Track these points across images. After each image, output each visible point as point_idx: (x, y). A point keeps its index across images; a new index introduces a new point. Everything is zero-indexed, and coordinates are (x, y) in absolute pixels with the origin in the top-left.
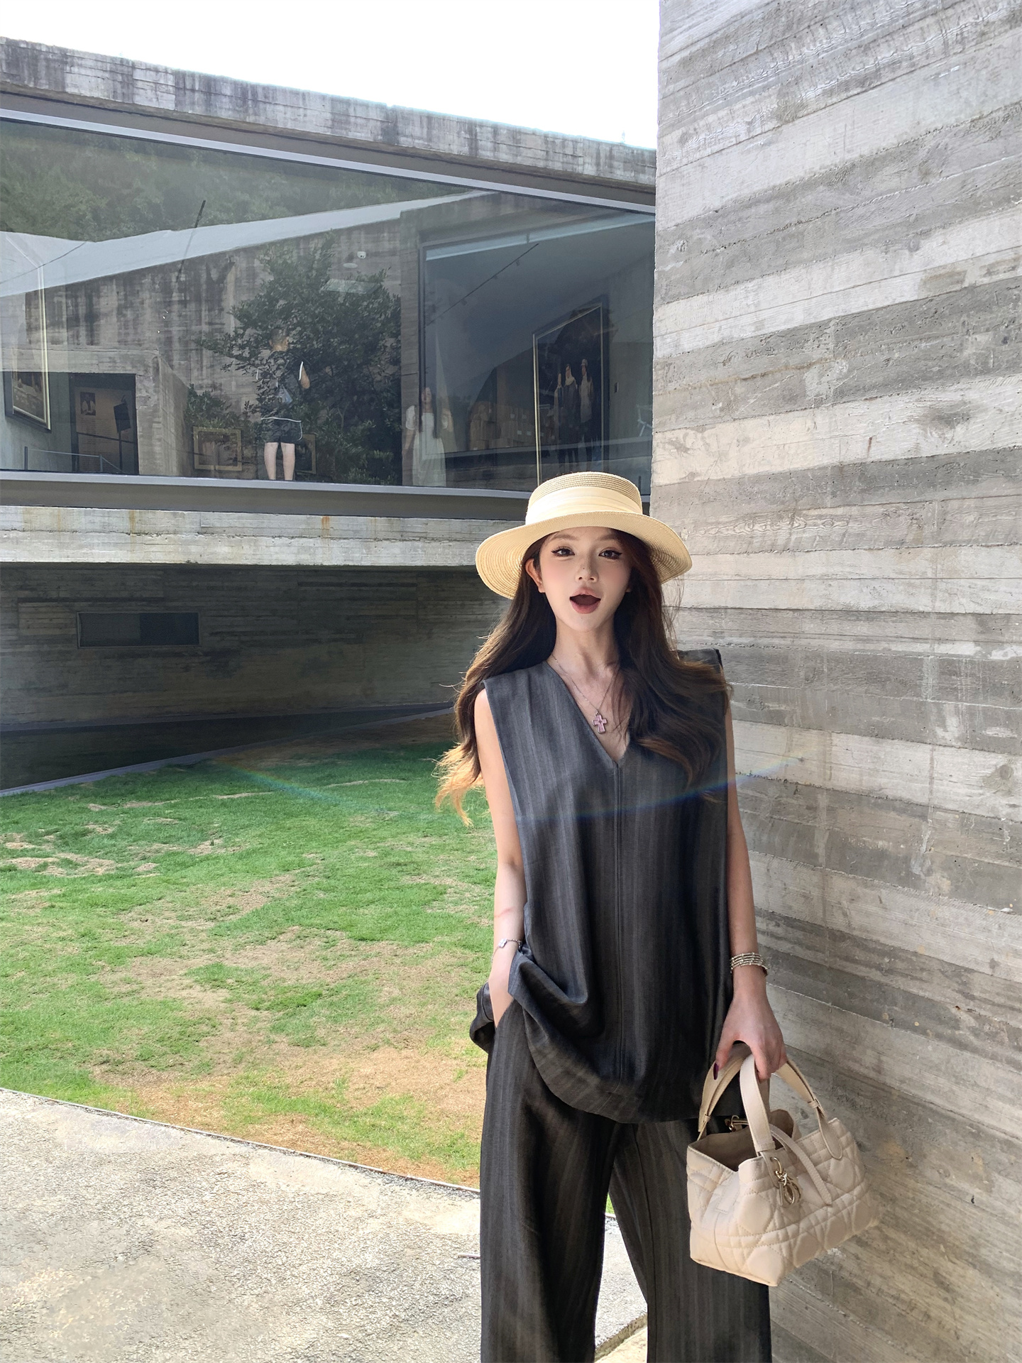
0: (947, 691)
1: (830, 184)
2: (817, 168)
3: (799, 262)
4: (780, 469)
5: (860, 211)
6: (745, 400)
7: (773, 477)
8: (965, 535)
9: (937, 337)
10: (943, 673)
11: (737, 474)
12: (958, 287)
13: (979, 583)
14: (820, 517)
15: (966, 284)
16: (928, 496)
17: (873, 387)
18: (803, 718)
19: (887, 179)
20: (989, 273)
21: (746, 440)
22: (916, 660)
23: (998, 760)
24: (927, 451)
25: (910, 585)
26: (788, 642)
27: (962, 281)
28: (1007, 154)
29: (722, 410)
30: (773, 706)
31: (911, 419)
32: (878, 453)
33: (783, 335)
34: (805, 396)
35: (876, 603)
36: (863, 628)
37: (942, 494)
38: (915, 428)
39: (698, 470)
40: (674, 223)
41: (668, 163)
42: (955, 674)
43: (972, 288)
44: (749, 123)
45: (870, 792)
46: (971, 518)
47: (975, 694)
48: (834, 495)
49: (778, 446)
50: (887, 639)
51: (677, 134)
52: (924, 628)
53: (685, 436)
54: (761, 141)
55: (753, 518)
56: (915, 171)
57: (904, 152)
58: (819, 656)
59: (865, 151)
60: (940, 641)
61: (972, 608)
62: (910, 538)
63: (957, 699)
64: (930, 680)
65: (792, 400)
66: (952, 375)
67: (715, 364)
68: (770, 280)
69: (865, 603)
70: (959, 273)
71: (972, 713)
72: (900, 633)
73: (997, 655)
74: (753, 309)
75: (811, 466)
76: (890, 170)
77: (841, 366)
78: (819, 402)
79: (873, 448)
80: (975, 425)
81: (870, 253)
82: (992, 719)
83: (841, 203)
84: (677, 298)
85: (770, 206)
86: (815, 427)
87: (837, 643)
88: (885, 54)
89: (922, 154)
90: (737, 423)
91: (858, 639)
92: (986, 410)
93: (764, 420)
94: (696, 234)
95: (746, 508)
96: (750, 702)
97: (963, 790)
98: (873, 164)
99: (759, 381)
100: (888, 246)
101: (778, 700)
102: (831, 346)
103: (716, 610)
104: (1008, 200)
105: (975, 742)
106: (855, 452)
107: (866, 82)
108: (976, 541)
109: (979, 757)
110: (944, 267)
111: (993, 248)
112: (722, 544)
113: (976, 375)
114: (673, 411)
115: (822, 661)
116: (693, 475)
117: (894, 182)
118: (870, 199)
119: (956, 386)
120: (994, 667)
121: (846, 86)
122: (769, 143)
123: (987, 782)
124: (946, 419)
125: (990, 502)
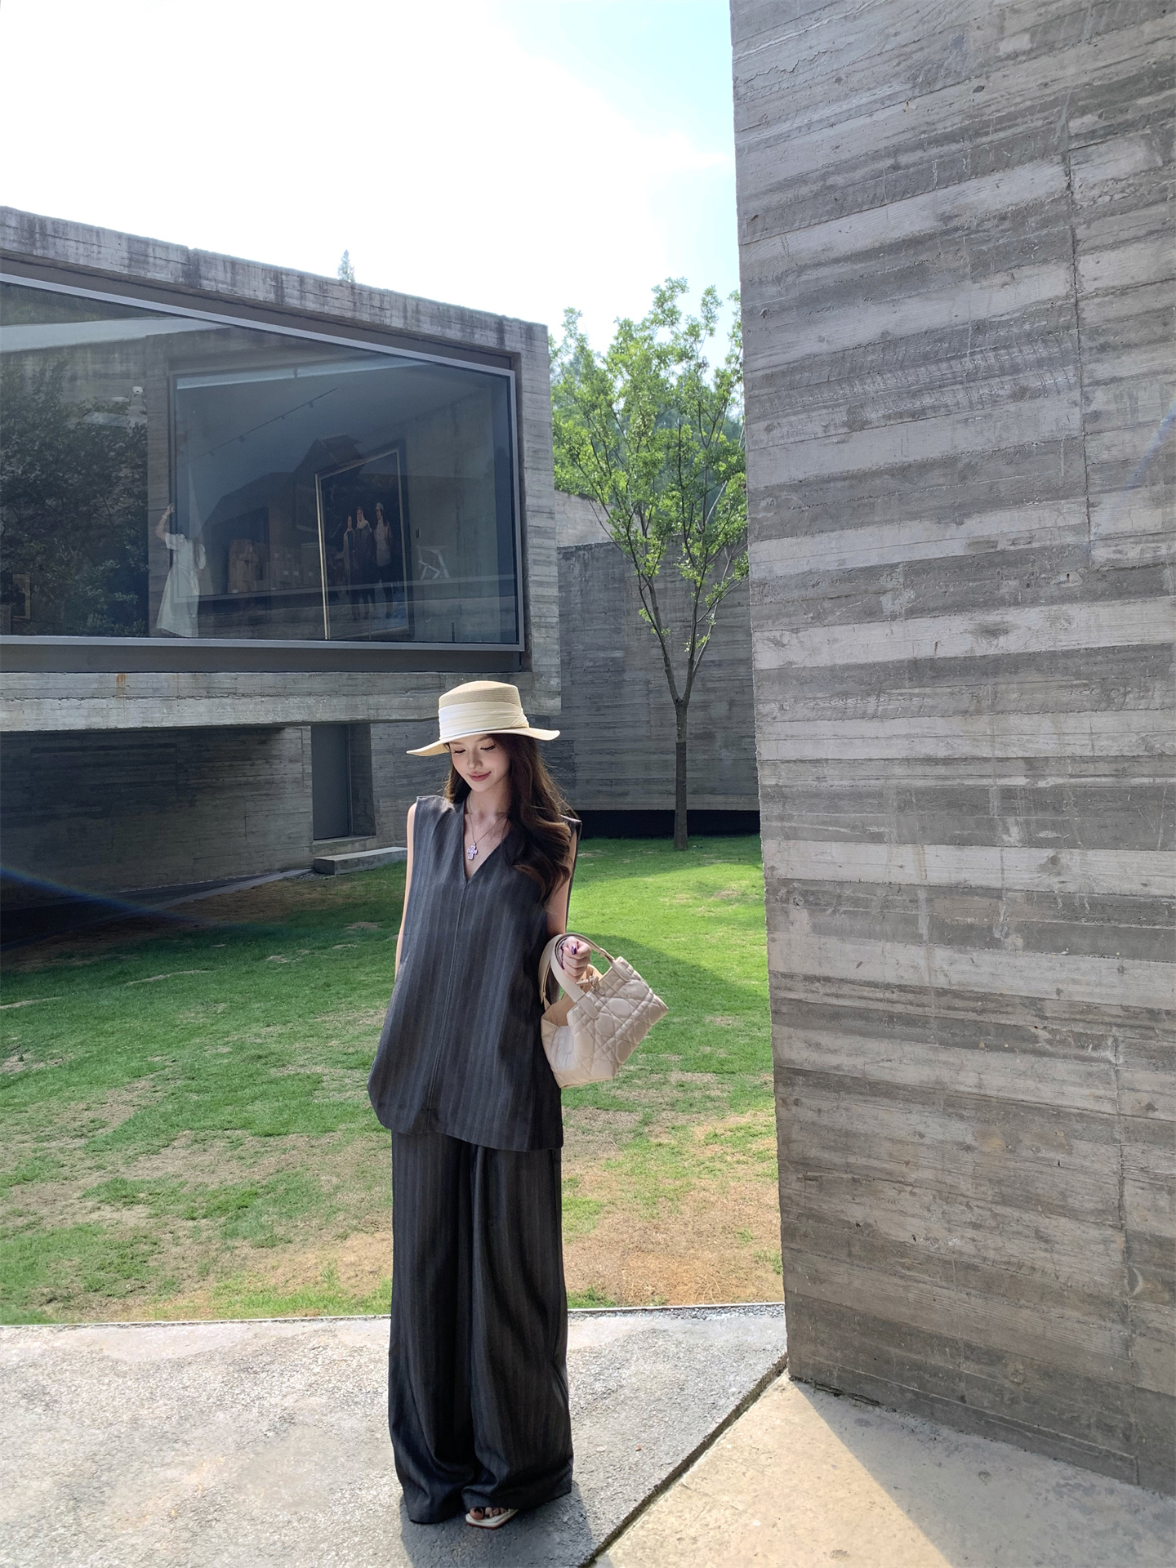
0: (1009, 810)
1: (893, 475)
2: (882, 464)
3: (872, 523)
4: (865, 661)
5: (917, 495)
6: (833, 612)
7: (861, 667)
8: (1012, 706)
9: (980, 580)
10: (1004, 798)
11: (829, 664)
12: (993, 550)
13: (1024, 737)
14: (901, 694)
15: (998, 549)
16: (983, 681)
17: (936, 609)
18: (899, 837)
19: (936, 478)
20: (1013, 544)
21: (836, 640)
22: (984, 791)
23: (1049, 853)
24: (979, 653)
25: (975, 740)
26: (882, 781)
27: (996, 547)
28: (1019, 474)
29: (812, 618)
30: (874, 829)
31: (966, 631)
32: (942, 653)
33: (862, 570)
34: (882, 612)
35: (950, 752)
36: (941, 770)
37: (992, 681)
38: (969, 637)
39: (795, 660)
40: (763, 485)
41: (756, 443)
42: (1014, 798)
43: (1003, 552)
44: (826, 427)
45: (958, 884)
46: (1015, 696)
47: (1029, 810)
48: (911, 679)
49: (863, 646)
50: (959, 777)
51: (763, 424)
52: (988, 769)
53: (781, 636)
54: (835, 440)
55: (845, 695)
56: (956, 476)
57: (947, 463)
58: (909, 791)
59: (919, 458)
60: (1000, 776)
61: (1021, 754)
62: (972, 708)
63: (1016, 815)
64: (995, 803)
65: (872, 614)
66: (993, 605)
67: (805, 587)
68: (850, 533)
69: (942, 753)
70: (993, 542)
71: (1027, 823)
72: (970, 773)
73: (1042, 784)
74: (836, 551)
75: (891, 659)
76: (936, 472)
77: (910, 594)
78: (894, 617)
79: (938, 650)
80: (1012, 637)
81: (927, 523)
82: (1043, 826)
83: (902, 488)
84: (769, 537)
85: (846, 483)
86: (892, 633)
87: (922, 781)
88: (928, 400)
89: (960, 465)
90: (827, 628)
91: (938, 778)
92: (1019, 628)
93: (850, 627)
94: (784, 495)
95: (839, 688)
96: (854, 828)
97: (1026, 876)
98: (925, 467)
99: (844, 600)
100: (939, 520)
101: (878, 826)
102: (901, 580)
103: (817, 761)
104: (1022, 502)
105: (1031, 842)
106: (925, 651)
107: (916, 415)
108: (1020, 711)
109: (1035, 852)
110: (983, 537)
111: (1013, 529)
112: (820, 713)
113: (1010, 606)
114: (769, 617)
115: (911, 794)
116: (791, 663)
117: (941, 480)
118: (925, 488)
119: (996, 612)
120: (1039, 791)
121: (900, 415)
122: (843, 442)
123: (1043, 868)
124: (993, 632)
125: (1027, 686)
